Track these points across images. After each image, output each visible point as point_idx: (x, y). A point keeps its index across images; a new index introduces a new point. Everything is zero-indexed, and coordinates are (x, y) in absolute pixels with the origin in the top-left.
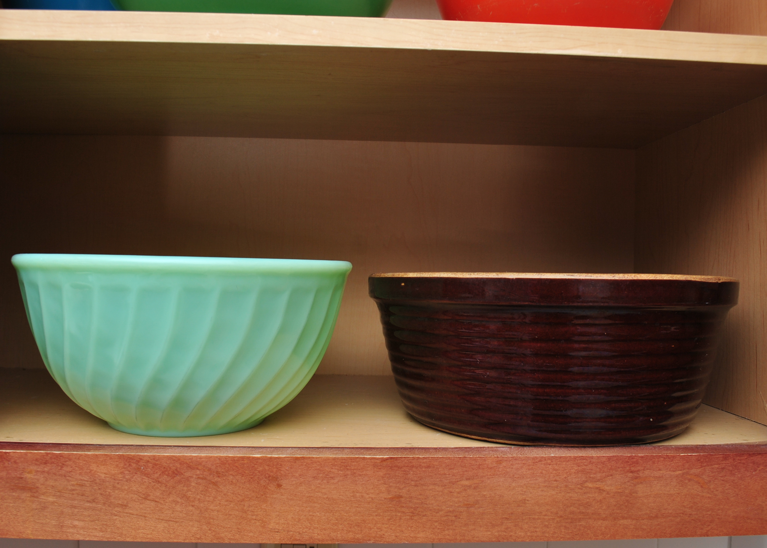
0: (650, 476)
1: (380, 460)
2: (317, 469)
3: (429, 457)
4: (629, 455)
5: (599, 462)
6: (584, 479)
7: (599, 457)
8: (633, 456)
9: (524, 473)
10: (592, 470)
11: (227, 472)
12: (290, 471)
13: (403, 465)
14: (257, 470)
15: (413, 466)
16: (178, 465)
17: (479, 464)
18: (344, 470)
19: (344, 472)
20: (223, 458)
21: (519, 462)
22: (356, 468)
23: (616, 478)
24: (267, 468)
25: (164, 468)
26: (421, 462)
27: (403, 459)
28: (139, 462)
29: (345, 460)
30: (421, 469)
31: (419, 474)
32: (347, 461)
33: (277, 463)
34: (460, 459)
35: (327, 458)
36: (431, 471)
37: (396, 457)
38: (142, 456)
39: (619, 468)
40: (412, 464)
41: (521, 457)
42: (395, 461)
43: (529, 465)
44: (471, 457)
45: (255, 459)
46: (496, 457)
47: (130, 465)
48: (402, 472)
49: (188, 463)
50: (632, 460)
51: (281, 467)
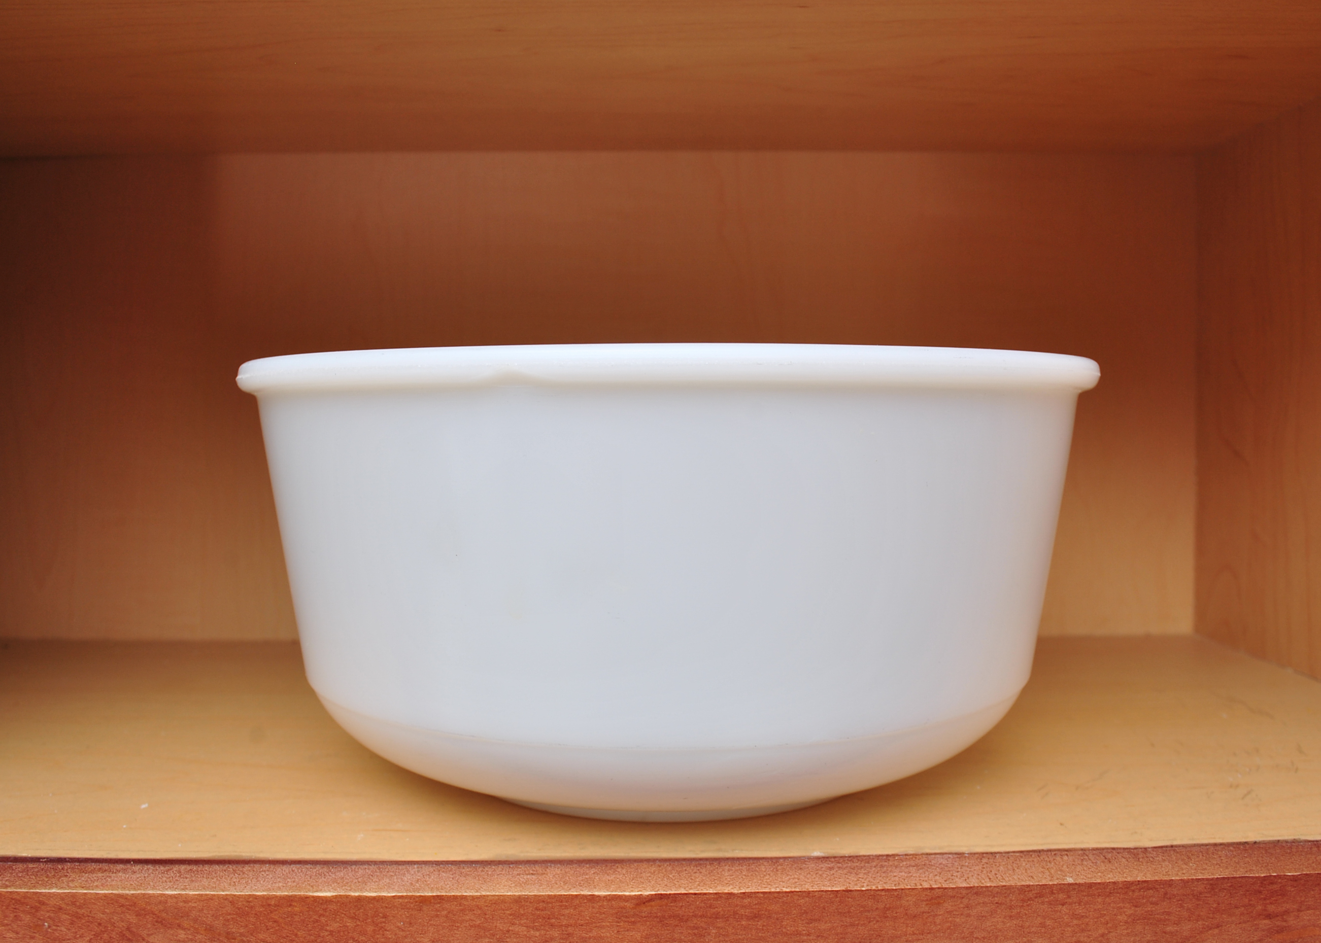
0: (1314, 926)
1: (634, 902)
2: (475, 926)
3: (758, 892)
4: (1263, 875)
5: (1188, 895)
6: (1148, 938)
7: (1188, 881)
8: (1272, 878)
9: (1000, 926)
10: (1169, 914)
11: (252, 934)
12: (409, 931)
13: (691, 914)
14: (326, 930)
15: (717, 916)
16: (133, 919)
17: (885, 907)
18: (542, 927)
19: (543, 932)
20: (241, 899)
21: (986, 900)
22: (572, 921)
23: (1228, 931)
24: (350, 924)
25: (100, 924)
26: (737, 906)
27: (692, 898)
28: (37, 911)
29: (544, 902)
30: (738, 921)
31: (733, 933)
32: (550, 905)
33: (375, 912)
34: (837, 897)
35: (498, 899)
36: (763, 926)
37: (675, 894)
38: (44, 896)
39: (1236, 907)
40: (713, 911)
41: (991, 887)
42: (672, 904)
43: (1011, 908)
44: (864, 889)
45: (321, 902)
46: (926, 889)
47: (16, 917)
48: (690, 931)
49: (156, 913)
50: (1270, 887)
51: (384, 922)
